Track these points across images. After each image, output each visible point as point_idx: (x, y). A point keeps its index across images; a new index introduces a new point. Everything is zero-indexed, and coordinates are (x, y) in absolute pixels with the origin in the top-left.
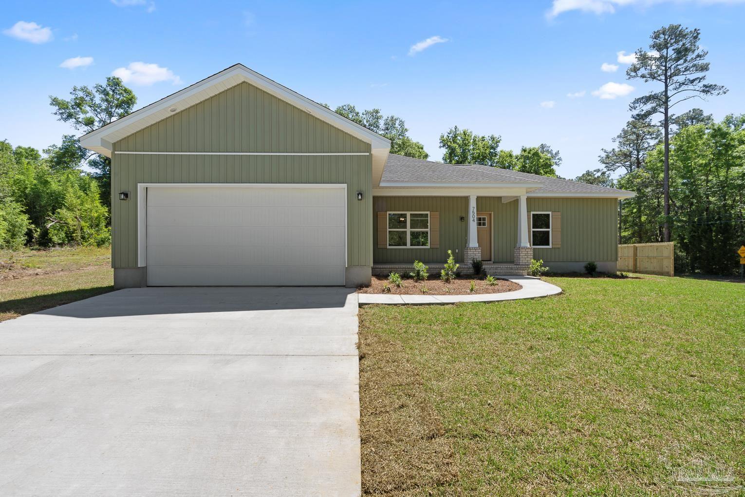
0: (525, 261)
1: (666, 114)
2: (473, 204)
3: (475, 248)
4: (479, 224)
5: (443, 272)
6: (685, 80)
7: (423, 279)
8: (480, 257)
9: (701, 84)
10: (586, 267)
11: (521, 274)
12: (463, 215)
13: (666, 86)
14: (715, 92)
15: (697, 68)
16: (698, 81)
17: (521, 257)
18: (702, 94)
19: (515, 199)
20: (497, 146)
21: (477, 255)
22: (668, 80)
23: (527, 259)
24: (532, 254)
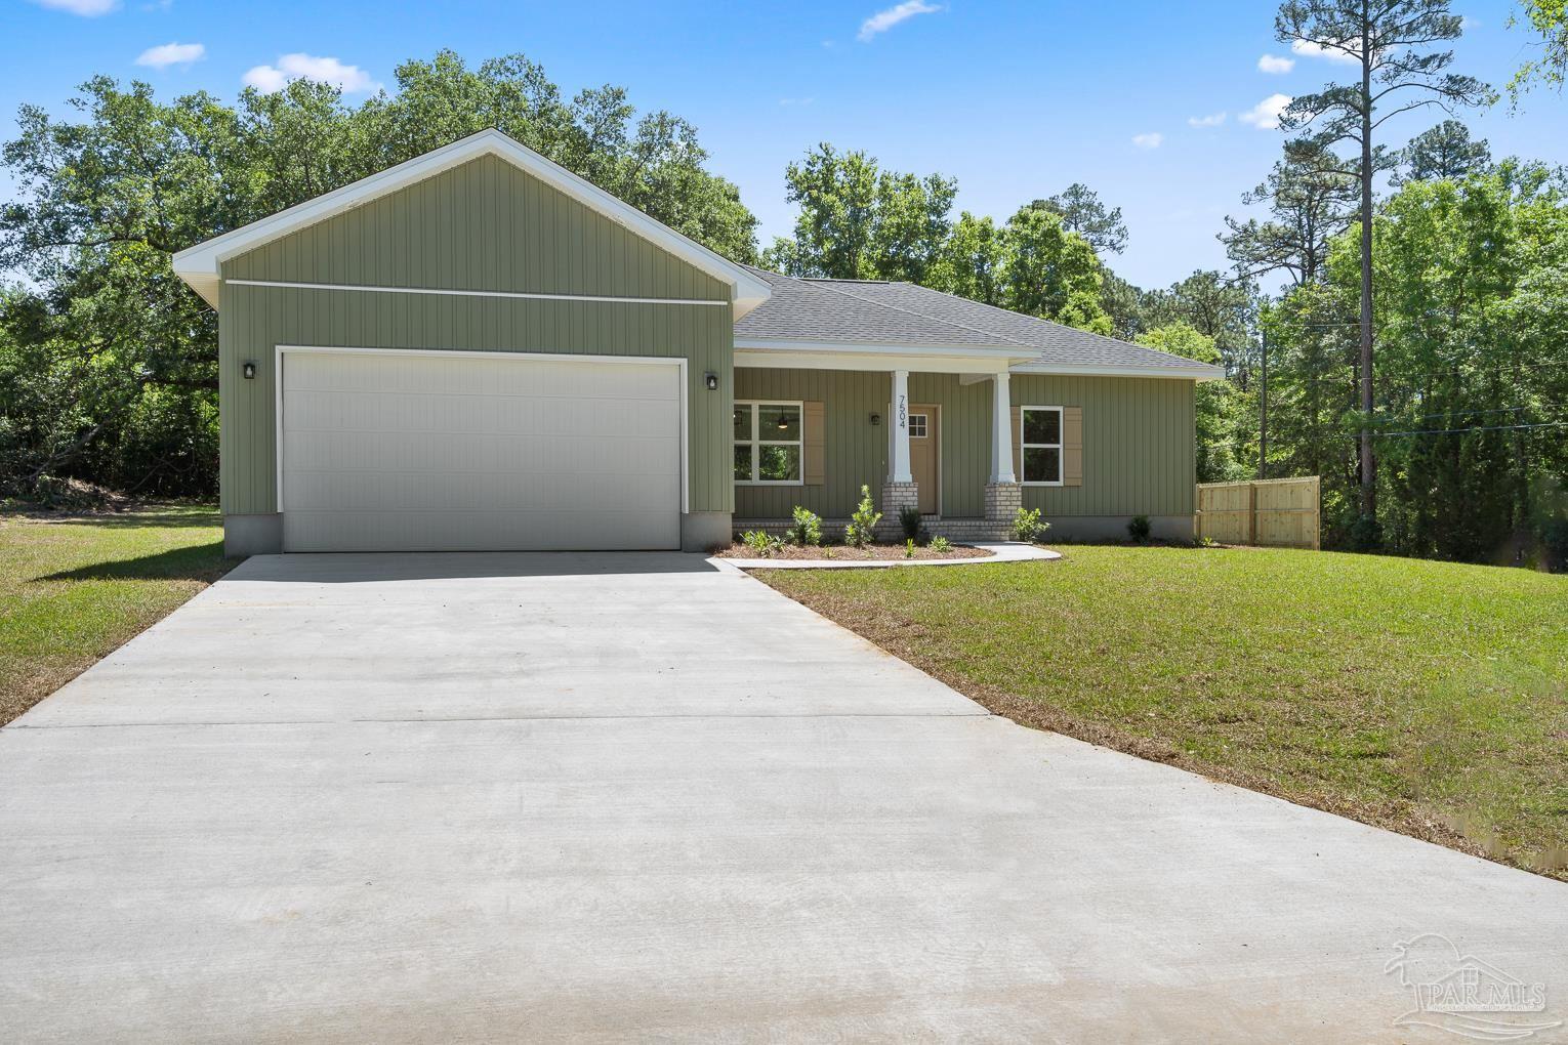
0: (1007, 512)
1: (1366, 143)
2: (901, 389)
3: (905, 483)
4: (912, 432)
5: (850, 530)
6: (1408, 57)
7: (811, 543)
8: (916, 503)
9: (1442, 73)
10: (1131, 528)
11: (997, 538)
12: (878, 411)
13: (1367, 70)
14: (1474, 98)
15: (1433, 26)
16: (1437, 63)
17: (998, 503)
18: (1445, 98)
19: (987, 378)
20: (948, 206)
21: (909, 499)
22: (1371, 53)
23: (1009, 508)
24: (1020, 498)
